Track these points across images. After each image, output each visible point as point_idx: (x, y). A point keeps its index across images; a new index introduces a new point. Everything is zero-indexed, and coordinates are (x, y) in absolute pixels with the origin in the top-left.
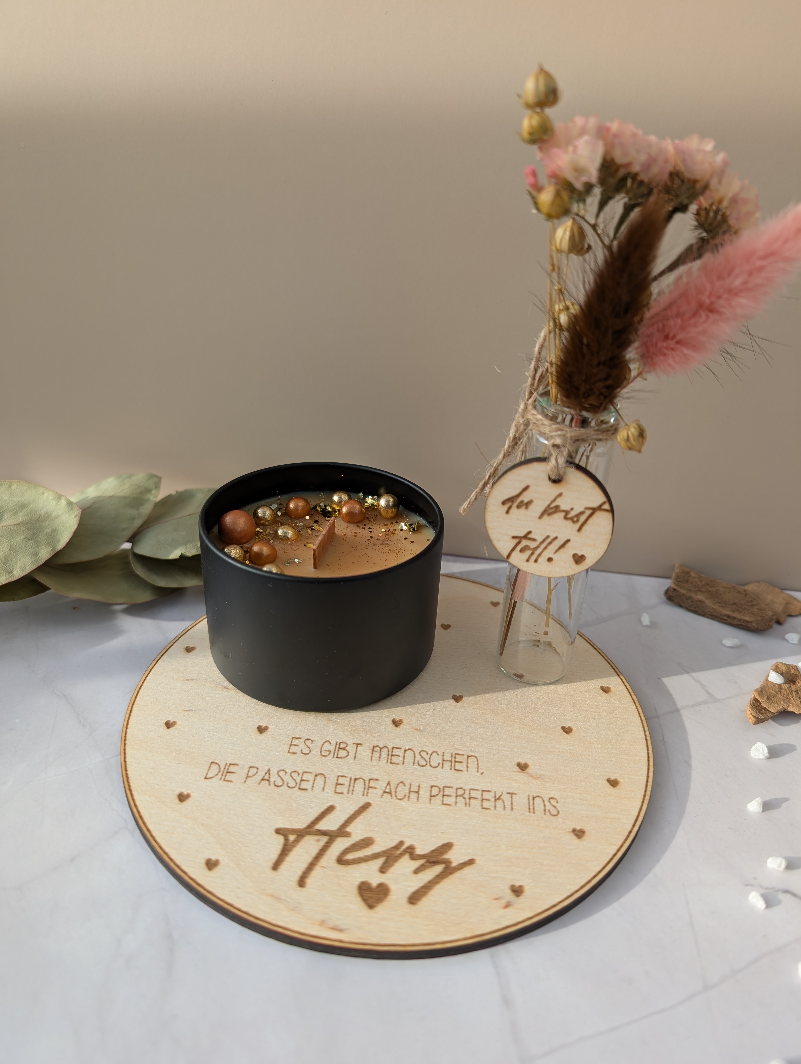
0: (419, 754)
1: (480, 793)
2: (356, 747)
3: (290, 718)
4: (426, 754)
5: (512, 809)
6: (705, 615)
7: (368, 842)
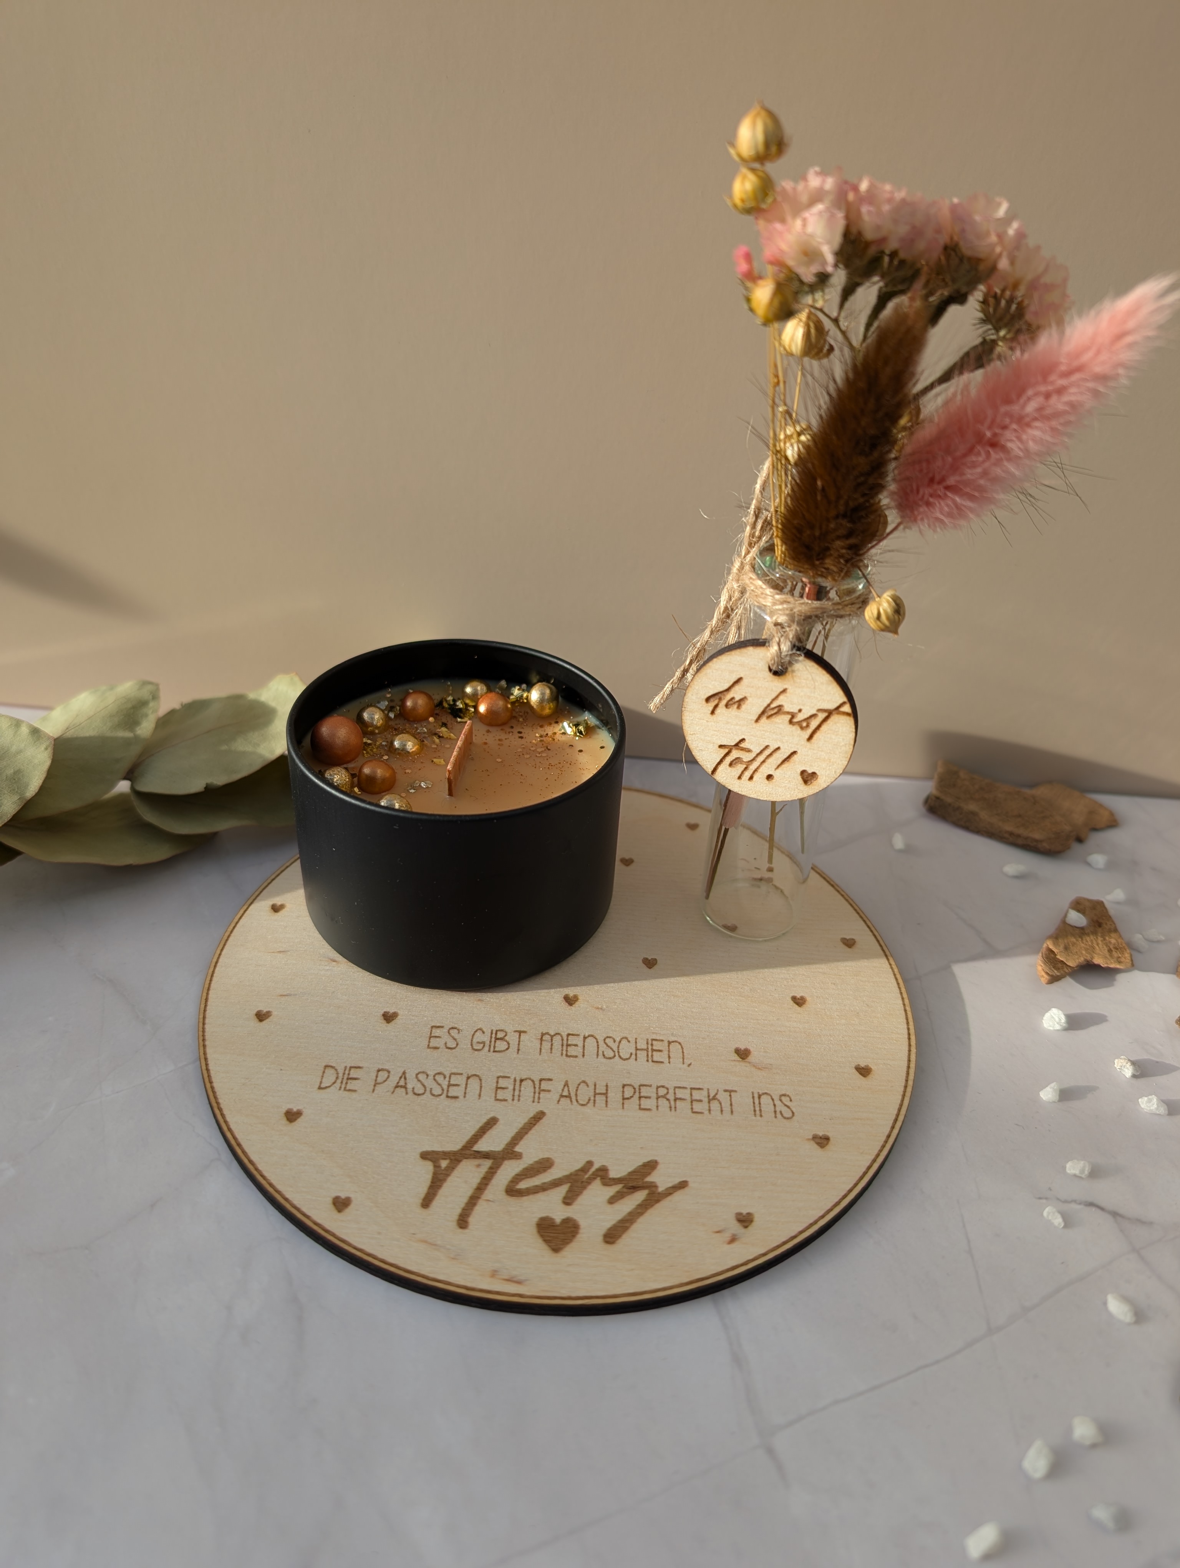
1: (688, 1091)
3: (425, 1000)
4: (612, 1041)
5: (732, 1112)
6: (981, 832)
7: (545, 1165)
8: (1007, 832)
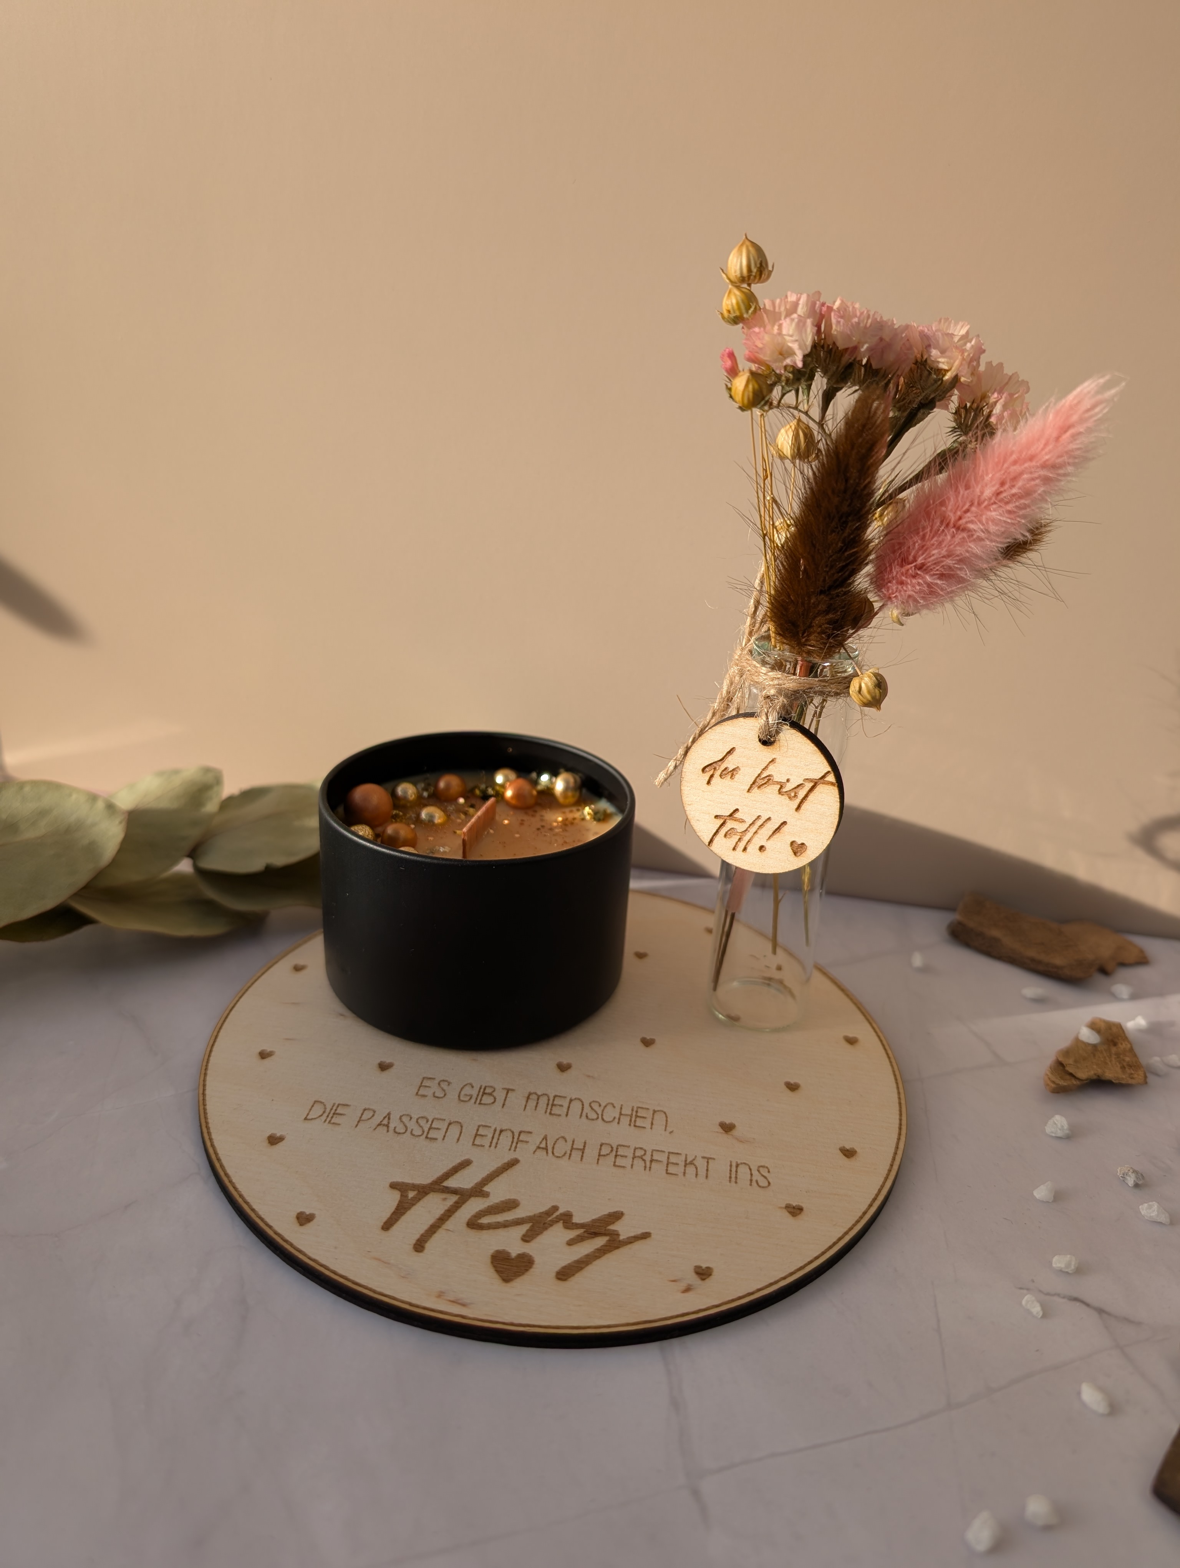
0: (589, 1105)
1: (666, 1155)
2: (506, 1093)
3: (422, 1054)
4: (598, 1105)
5: (707, 1177)
6: (1001, 957)
7: (511, 1205)
8: (1027, 958)
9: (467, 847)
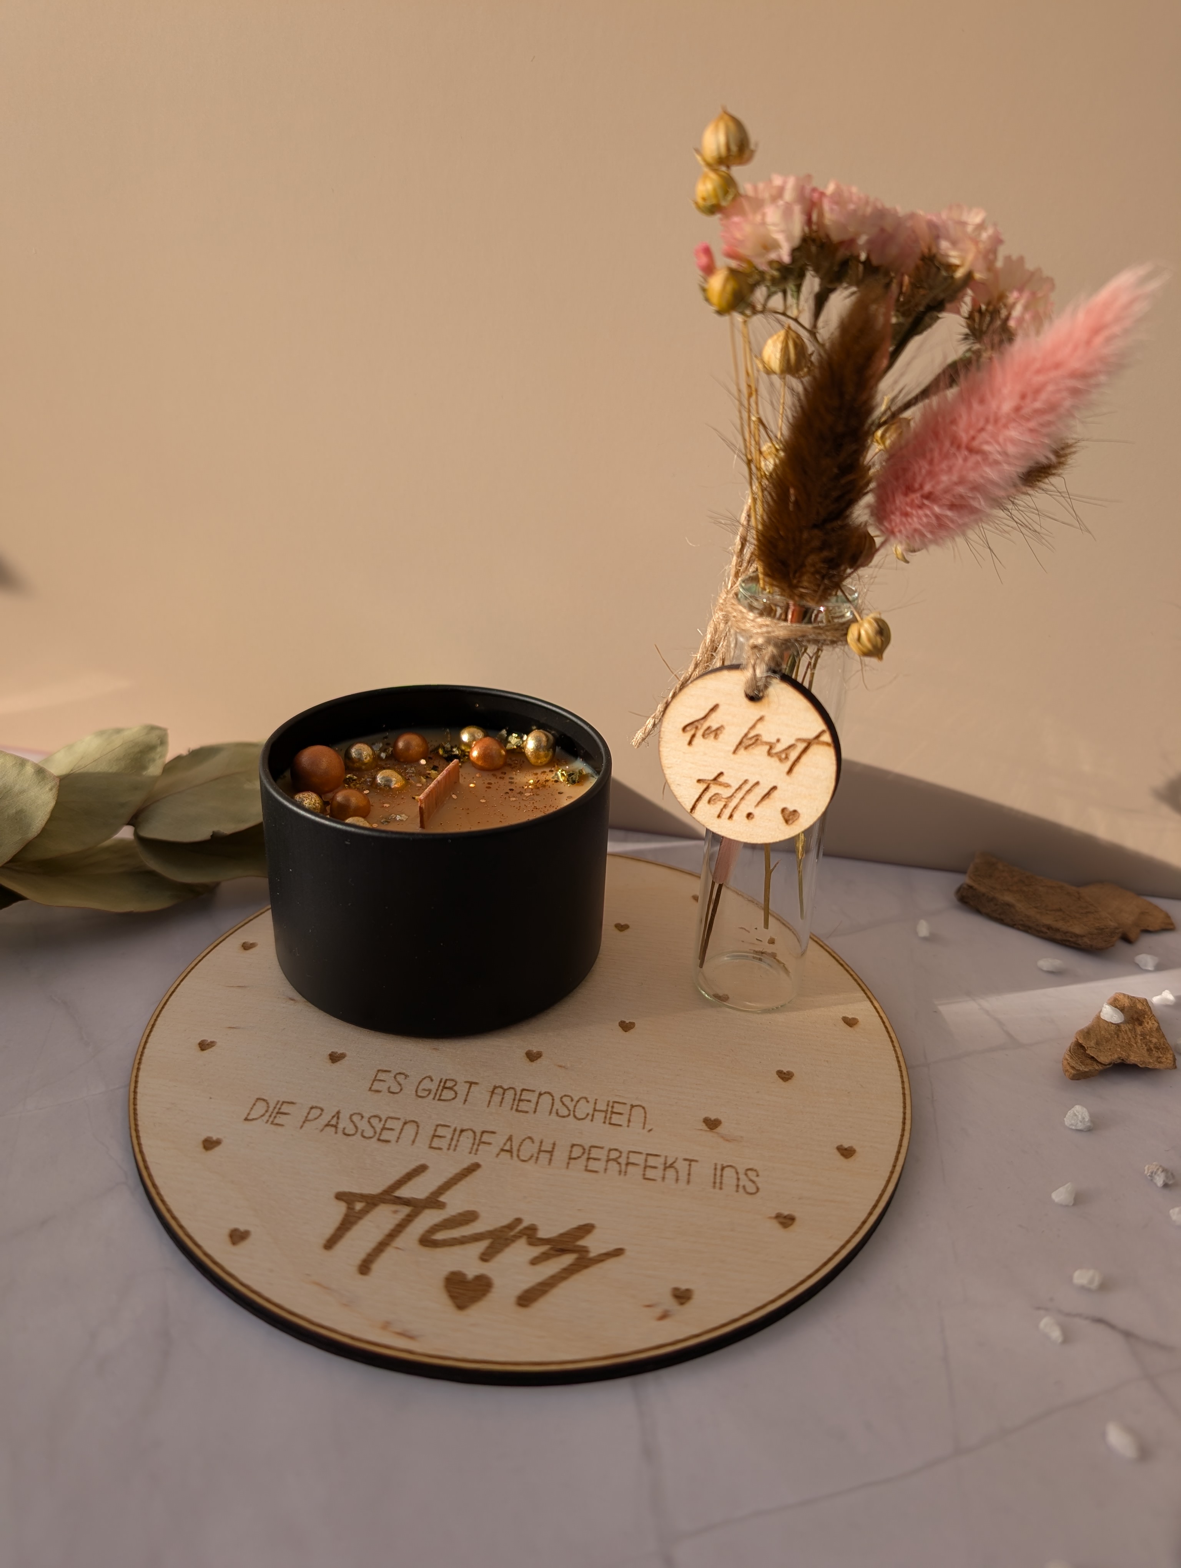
0: (560, 1099)
1: (643, 1157)
2: (468, 1087)
3: (377, 1044)
4: (570, 1100)
5: (688, 1182)
6: (1015, 925)
7: (469, 1217)
8: (1044, 926)
9: (425, 816)
